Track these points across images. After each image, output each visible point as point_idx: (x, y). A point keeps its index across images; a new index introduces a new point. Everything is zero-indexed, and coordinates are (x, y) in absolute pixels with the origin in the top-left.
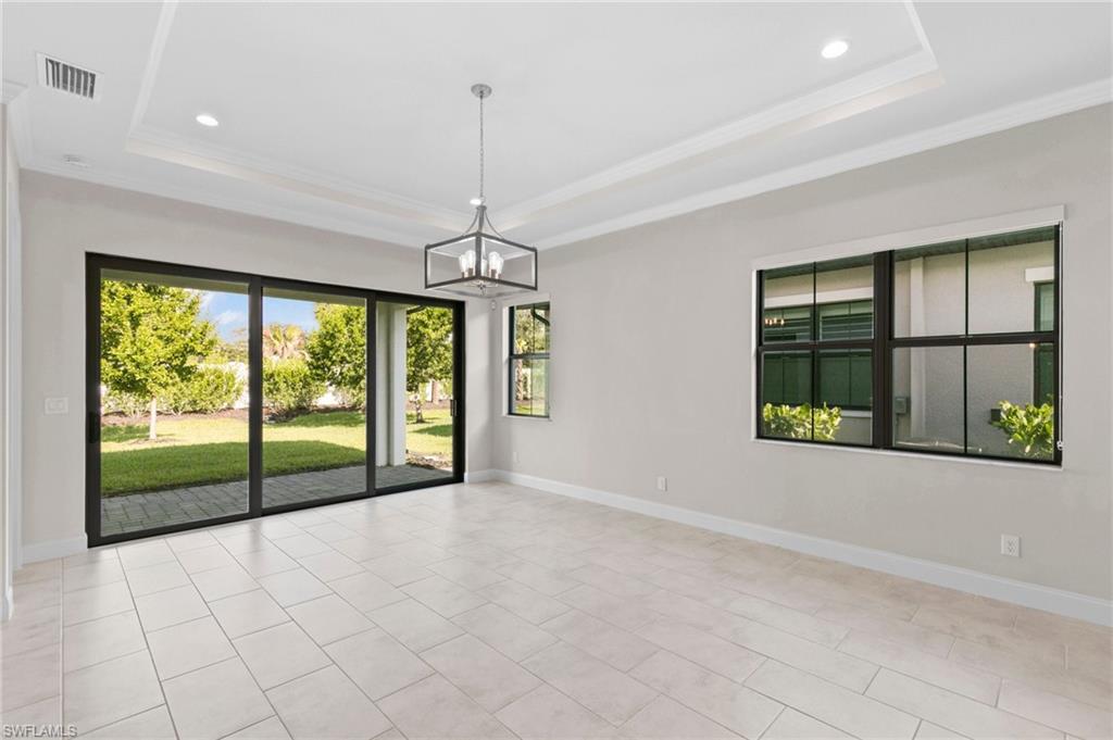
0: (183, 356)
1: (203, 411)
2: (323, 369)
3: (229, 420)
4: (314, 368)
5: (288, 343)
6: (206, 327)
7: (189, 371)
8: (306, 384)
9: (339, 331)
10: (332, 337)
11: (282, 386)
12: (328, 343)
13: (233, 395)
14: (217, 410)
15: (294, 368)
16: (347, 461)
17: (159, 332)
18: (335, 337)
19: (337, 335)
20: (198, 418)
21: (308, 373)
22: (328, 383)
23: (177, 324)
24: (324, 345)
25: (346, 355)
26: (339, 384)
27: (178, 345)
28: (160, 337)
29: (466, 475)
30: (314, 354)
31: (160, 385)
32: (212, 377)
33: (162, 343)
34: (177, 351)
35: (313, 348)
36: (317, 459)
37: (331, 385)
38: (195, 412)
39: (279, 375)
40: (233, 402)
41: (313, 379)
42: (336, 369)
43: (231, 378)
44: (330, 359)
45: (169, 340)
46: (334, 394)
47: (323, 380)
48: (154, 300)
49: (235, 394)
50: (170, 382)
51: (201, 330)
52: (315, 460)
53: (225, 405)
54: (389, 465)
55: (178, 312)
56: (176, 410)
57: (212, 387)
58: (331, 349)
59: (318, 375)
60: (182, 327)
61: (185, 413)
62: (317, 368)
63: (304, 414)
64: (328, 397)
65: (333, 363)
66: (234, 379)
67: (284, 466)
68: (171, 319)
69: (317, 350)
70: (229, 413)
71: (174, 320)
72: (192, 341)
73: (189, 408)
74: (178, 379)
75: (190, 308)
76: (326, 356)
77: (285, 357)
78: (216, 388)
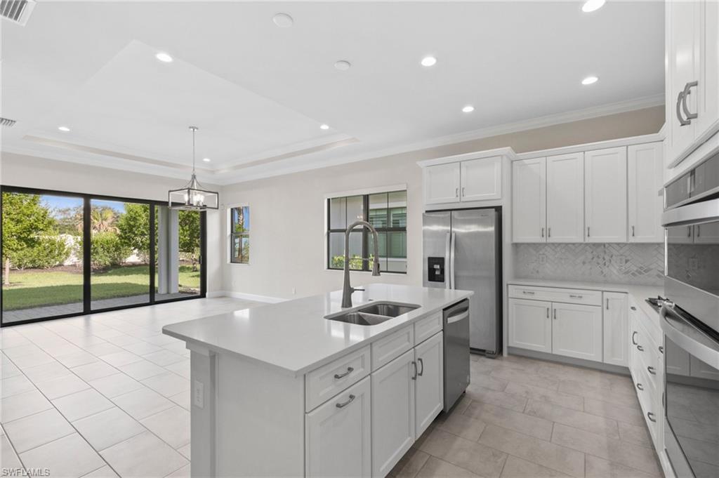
0: (29, 231)
1: (40, 267)
2: (129, 239)
3: (60, 272)
4: (123, 238)
5: (104, 222)
6: (46, 213)
7: (32, 240)
8: (117, 249)
9: (139, 216)
10: (135, 219)
11: (100, 250)
12: (132, 223)
13: (64, 257)
14: (51, 266)
15: (108, 238)
16: (142, 292)
17: (11, 216)
18: (137, 219)
19: (138, 218)
20: (37, 272)
21: (119, 241)
22: (133, 248)
23: (25, 211)
24: (130, 225)
25: (144, 230)
26: (140, 248)
27: (26, 224)
28: (12, 219)
29: (207, 294)
30: (122, 230)
31: (12, 249)
32: (47, 244)
33: (14, 223)
34: (25, 228)
35: (122, 225)
36: (124, 292)
37: (134, 249)
38: (34, 268)
39: (97, 243)
40: (63, 261)
41: (123, 245)
42: (138, 239)
43: (62, 245)
44: (134, 233)
45: (18, 221)
46: (138, 255)
47: (129, 246)
48: (8, 195)
49: (65, 256)
50: (20, 247)
51: (42, 215)
52: (122, 291)
53: (58, 263)
54: (168, 293)
55: (25, 203)
56: (20, 266)
57: (48, 251)
58: (134, 226)
59: (125, 243)
60: (29, 212)
61: (26, 268)
62: (126, 238)
63: (116, 268)
64: (134, 258)
65: (136, 235)
66: (64, 245)
67: (103, 295)
68: (20, 208)
69: (125, 227)
70: (60, 268)
71: (23, 208)
72: (36, 222)
73: (31, 265)
74: (25, 246)
75: (33, 200)
76: (131, 231)
77: (102, 231)
78: (50, 252)
